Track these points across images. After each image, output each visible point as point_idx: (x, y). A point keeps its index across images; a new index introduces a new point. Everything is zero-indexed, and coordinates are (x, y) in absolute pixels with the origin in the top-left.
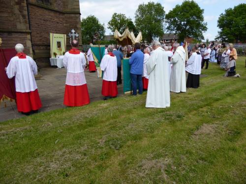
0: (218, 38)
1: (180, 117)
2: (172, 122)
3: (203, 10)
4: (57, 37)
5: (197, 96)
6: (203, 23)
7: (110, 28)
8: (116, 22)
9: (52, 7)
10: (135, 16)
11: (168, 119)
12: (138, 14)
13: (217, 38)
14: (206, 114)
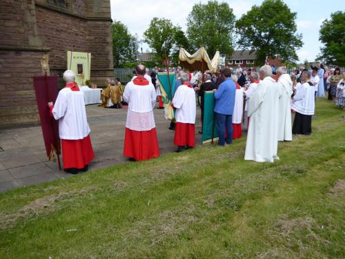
0: (320, 58)
1: (301, 173)
2: (293, 179)
3: (295, 14)
4: (78, 58)
5: (314, 145)
6: (295, 35)
7: (146, 41)
8: (156, 32)
9: (69, 11)
10: (187, 22)
11: (286, 175)
12: (192, 19)
13: (318, 59)
14: (335, 168)
